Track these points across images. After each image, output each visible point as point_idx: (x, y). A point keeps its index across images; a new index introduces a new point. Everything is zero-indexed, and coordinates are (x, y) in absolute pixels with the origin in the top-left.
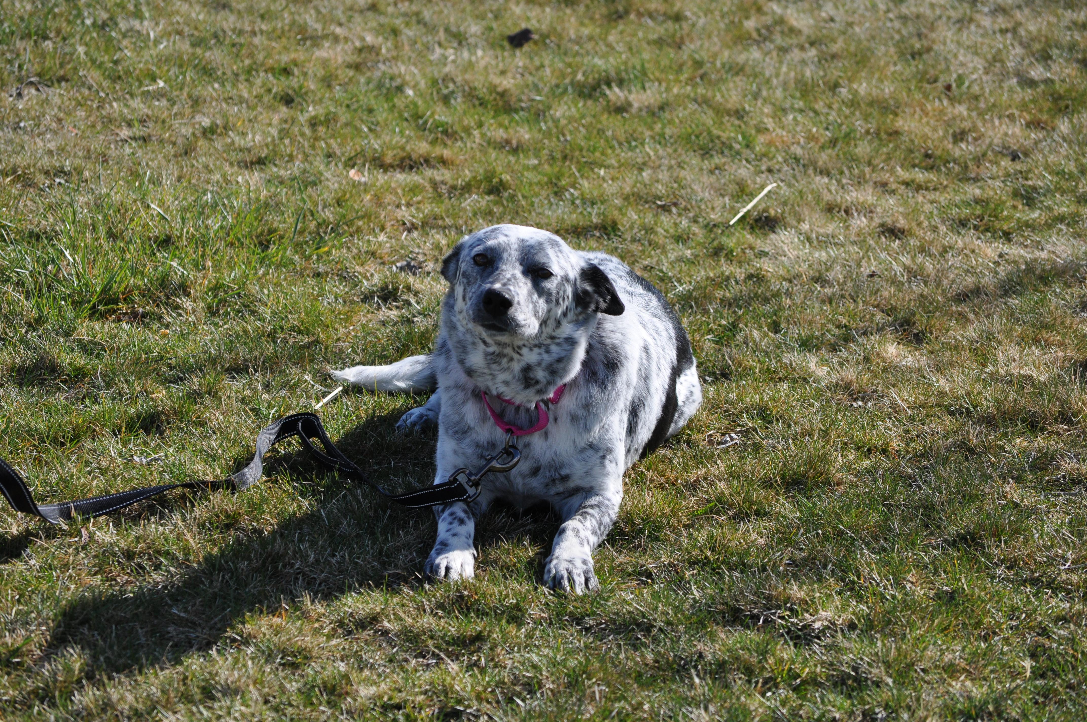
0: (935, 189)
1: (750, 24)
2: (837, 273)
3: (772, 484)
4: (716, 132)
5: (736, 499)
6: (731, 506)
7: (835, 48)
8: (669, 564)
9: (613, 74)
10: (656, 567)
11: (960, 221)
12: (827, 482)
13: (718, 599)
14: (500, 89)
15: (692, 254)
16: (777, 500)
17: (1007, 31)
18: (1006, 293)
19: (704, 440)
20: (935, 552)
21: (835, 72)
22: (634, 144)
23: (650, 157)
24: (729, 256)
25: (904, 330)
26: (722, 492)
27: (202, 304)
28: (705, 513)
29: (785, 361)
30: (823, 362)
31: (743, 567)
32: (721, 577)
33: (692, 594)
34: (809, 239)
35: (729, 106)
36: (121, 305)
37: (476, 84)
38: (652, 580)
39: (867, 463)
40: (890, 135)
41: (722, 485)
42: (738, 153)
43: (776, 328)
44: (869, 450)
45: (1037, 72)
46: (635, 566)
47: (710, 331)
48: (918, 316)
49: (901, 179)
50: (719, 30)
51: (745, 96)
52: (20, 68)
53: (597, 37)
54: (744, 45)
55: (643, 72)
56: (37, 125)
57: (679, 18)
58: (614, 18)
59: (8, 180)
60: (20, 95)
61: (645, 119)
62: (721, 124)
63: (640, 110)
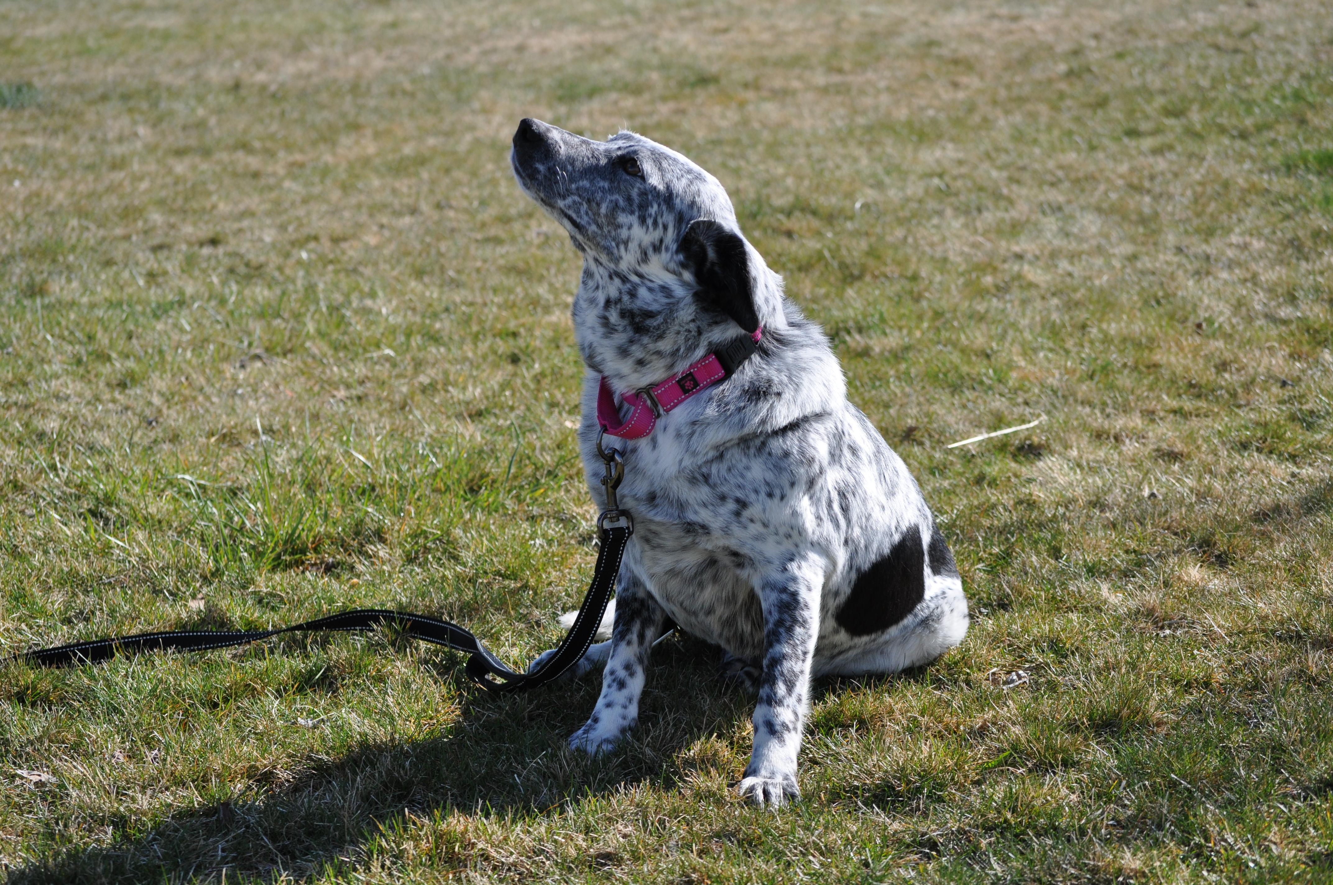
0: (1206, 416)
1: (988, 280)
2: (1117, 496)
3: (1078, 727)
4: (965, 369)
5: (1036, 747)
6: (1030, 756)
7: (1078, 296)
8: (958, 831)
9: (851, 324)
10: (942, 835)
11: (1241, 444)
12: (1145, 722)
13: (1028, 875)
15: (950, 485)
16: (1087, 746)
17: (1246, 280)
18: (1309, 511)
19: (987, 679)
20: (1297, 803)
21: (1082, 315)
22: (877, 383)
23: (896, 395)
24: (993, 483)
25: (1204, 552)
26: (1018, 739)
27: (399, 551)
28: (1000, 764)
29: (1071, 588)
30: (1115, 588)
31: (1053, 830)
32: (1028, 845)
33: (992, 868)
34: (1079, 466)
35: (975, 347)
36: (309, 555)
38: (938, 852)
39: (1189, 699)
40: (1148, 367)
41: (1016, 730)
42: (990, 388)
43: (1056, 553)
44: (1189, 685)
45: (1285, 312)
46: (913, 835)
47: (980, 560)
48: (1217, 537)
49: (1168, 408)
50: (957, 286)
51: (991, 338)
52: (250, 345)
53: (833, 295)
54: (983, 297)
55: (883, 320)
56: (255, 391)
57: (915, 278)
58: (849, 280)
59: (213, 440)
60: (243, 366)
61: (888, 360)
62: (969, 362)
63: (882, 353)
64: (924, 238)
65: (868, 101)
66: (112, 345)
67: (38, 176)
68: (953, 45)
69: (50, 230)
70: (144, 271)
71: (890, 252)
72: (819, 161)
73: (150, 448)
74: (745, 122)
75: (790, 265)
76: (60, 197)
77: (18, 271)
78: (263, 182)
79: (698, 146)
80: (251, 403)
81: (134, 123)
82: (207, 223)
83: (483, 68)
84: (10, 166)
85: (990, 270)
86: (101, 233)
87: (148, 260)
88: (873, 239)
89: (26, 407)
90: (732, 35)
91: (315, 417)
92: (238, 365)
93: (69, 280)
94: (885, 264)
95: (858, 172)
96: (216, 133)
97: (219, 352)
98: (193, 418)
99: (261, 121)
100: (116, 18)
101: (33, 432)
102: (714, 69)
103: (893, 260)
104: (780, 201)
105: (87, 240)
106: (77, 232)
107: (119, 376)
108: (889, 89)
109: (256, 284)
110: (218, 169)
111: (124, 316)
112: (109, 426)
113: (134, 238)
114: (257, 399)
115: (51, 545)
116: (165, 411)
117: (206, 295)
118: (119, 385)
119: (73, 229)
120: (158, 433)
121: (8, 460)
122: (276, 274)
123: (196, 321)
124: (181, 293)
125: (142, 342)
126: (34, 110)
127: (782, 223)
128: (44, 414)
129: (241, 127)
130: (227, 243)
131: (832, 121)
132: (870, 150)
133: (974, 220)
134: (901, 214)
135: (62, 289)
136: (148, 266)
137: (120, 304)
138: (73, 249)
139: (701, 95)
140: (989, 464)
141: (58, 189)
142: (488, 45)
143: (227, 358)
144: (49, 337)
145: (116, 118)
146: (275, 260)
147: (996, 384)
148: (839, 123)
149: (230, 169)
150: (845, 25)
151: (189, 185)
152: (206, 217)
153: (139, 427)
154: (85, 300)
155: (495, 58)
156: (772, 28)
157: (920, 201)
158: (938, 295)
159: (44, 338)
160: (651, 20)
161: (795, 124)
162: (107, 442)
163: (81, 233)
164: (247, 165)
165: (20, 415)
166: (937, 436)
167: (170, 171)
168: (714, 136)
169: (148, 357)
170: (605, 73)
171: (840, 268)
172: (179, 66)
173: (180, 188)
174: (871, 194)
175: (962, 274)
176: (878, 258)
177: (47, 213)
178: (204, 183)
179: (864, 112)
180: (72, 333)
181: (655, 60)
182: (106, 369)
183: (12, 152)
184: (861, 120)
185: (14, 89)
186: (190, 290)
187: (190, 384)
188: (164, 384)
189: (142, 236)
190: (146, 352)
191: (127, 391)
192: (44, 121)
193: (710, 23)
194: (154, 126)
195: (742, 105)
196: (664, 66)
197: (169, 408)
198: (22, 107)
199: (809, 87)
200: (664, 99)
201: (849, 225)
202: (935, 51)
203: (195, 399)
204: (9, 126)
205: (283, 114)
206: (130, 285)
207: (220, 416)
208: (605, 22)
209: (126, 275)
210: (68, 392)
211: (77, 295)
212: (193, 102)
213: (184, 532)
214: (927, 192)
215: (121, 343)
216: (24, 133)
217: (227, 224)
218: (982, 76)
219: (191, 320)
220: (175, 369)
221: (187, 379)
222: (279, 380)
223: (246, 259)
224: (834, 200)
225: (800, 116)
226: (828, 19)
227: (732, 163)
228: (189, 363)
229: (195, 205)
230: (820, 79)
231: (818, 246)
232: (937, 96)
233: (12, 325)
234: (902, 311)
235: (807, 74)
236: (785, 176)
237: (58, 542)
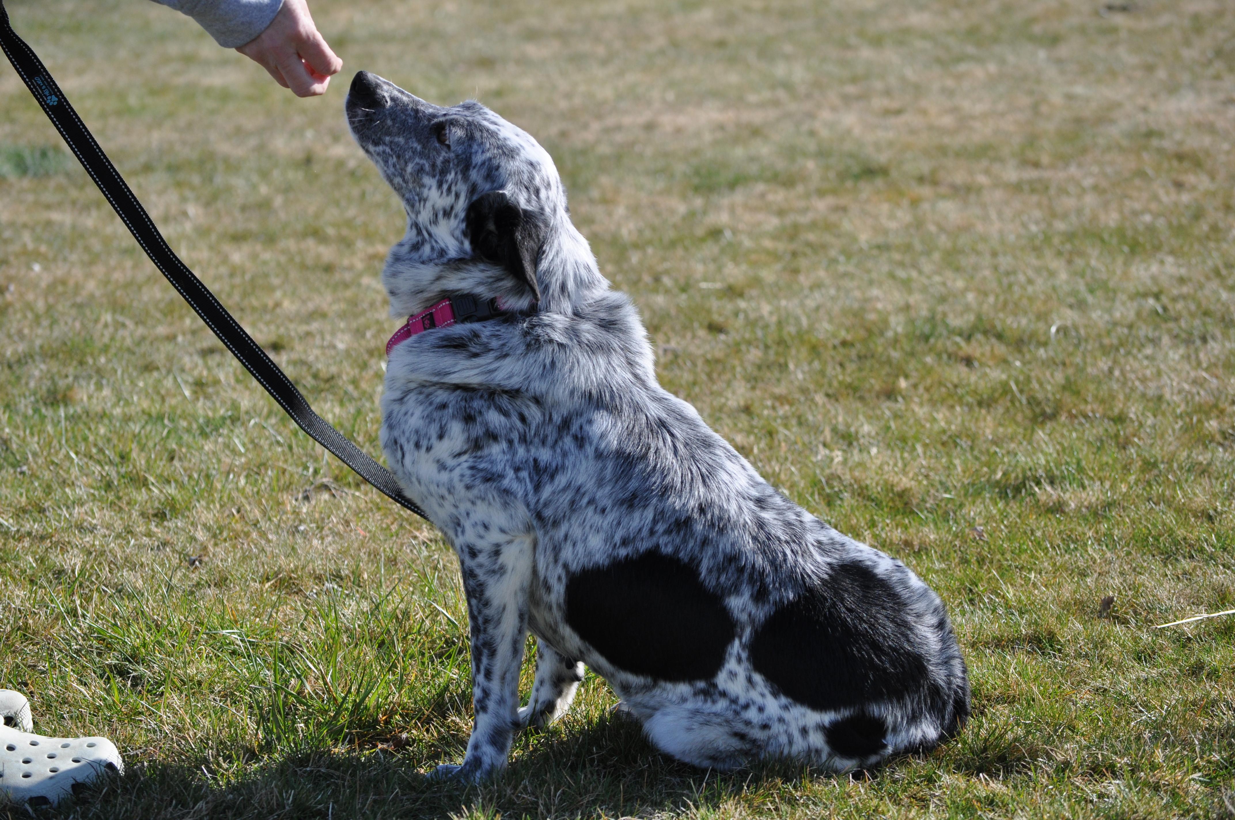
1: (1213, 425)
4: (1181, 533)
9: (1041, 472)
14: (897, 489)
22: (1072, 546)
23: (1094, 561)
24: (1213, 675)
35: (1194, 506)
36: (379, 729)
37: (868, 482)
42: (1212, 557)
47: (1196, 768)
50: (1174, 430)
51: (1215, 496)
52: (316, 472)
53: (1020, 437)
54: (1206, 447)
55: (1080, 469)
56: (320, 528)
57: (1120, 419)
58: (1040, 419)
59: (267, 585)
60: (306, 498)
61: (1085, 519)
62: (1186, 523)
63: (1078, 509)
64: (1133, 371)
65: (1069, 202)
66: (149, 469)
67: (65, 260)
68: (1178, 136)
69: (78, 325)
70: (190, 380)
71: (1092, 387)
72: (1008, 274)
73: (192, 593)
74: (919, 224)
75: (969, 399)
76: (91, 285)
77: (37, 373)
78: (337, 277)
79: (861, 250)
80: (315, 542)
81: (184, 199)
82: (267, 324)
83: (604, 149)
84: (31, 246)
85: (1215, 412)
86: (141, 331)
87: (196, 365)
88: (1070, 371)
89: (42, 538)
90: (908, 118)
91: (392, 561)
92: (300, 496)
93: (99, 387)
94: (1086, 402)
95: (1054, 288)
96: (282, 215)
97: (278, 480)
98: (244, 558)
99: (337, 203)
100: (164, 72)
101: (48, 569)
102: (883, 158)
103: (1096, 397)
104: (955, 322)
105: (123, 339)
106: (111, 329)
107: (156, 504)
108: (1095, 188)
109: (325, 400)
110: (283, 259)
111: (165, 433)
112: (142, 565)
113: (180, 339)
114: (322, 538)
115: (66, 708)
116: (211, 548)
117: (265, 410)
118: (155, 515)
119: (106, 326)
120: (201, 574)
121: (18, 602)
122: (350, 388)
123: (252, 441)
124: (235, 406)
125: (186, 464)
126: (61, 179)
127: (960, 348)
128: (64, 547)
129: (312, 209)
130: (292, 349)
131: (1024, 225)
132: (1070, 262)
133: (1197, 350)
134: (1106, 341)
135: (90, 397)
136: (196, 373)
137: (160, 417)
138: (105, 349)
139: (866, 189)
140: (1209, 651)
141: (89, 276)
142: (611, 121)
143: (287, 488)
144: (73, 455)
145: (161, 193)
146: (349, 371)
147: (1220, 553)
148: (1034, 228)
149: (297, 259)
150: (1044, 109)
151: (248, 277)
152: (268, 317)
153: (179, 567)
154: (117, 411)
155: (619, 138)
156: (954, 110)
157: (1130, 327)
158: (1149, 442)
159: (68, 457)
160: (808, 96)
161: (980, 227)
162: (140, 583)
163: (116, 330)
164: (318, 256)
165: (34, 549)
166: (1144, 614)
167: (225, 260)
168: (880, 240)
169: (192, 483)
170: (752, 159)
171: (1029, 403)
172: (239, 133)
173: (237, 280)
174: (1070, 316)
175: (1181, 416)
176: (1077, 393)
177: (74, 305)
178: (266, 276)
179: (1065, 216)
180: (101, 451)
181: (811, 146)
182: (141, 496)
183: (33, 229)
184: (1060, 226)
185: (37, 155)
186: (245, 404)
187: (242, 517)
188: (210, 516)
189: (189, 337)
190: (190, 477)
191: (166, 523)
192: (74, 193)
193: (878, 103)
194: (208, 204)
195: (915, 203)
196: (822, 154)
197: (216, 545)
198: (47, 175)
199: (997, 184)
200: (821, 193)
201: (1042, 352)
202: (1155, 142)
203: (247, 535)
204: (30, 198)
205: (363, 195)
206: (174, 396)
207: (277, 556)
208: (753, 98)
209: (168, 383)
210: (94, 522)
211: (109, 404)
212: (255, 178)
213: (228, 695)
214: (1138, 314)
215: (161, 465)
216: (48, 207)
217: (292, 326)
218: (1212, 177)
219: (246, 440)
220: (225, 499)
221: (238, 511)
222: (350, 516)
223: (314, 370)
224: (1024, 321)
225: (986, 218)
226: (1025, 101)
227: (901, 274)
228: (242, 491)
229: (255, 302)
230: (1011, 174)
231: (1004, 377)
232: (1155, 198)
233: (29, 439)
234: (1105, 459)
235: (996, 168)
236: (966, 289)
237: (76, 704)
